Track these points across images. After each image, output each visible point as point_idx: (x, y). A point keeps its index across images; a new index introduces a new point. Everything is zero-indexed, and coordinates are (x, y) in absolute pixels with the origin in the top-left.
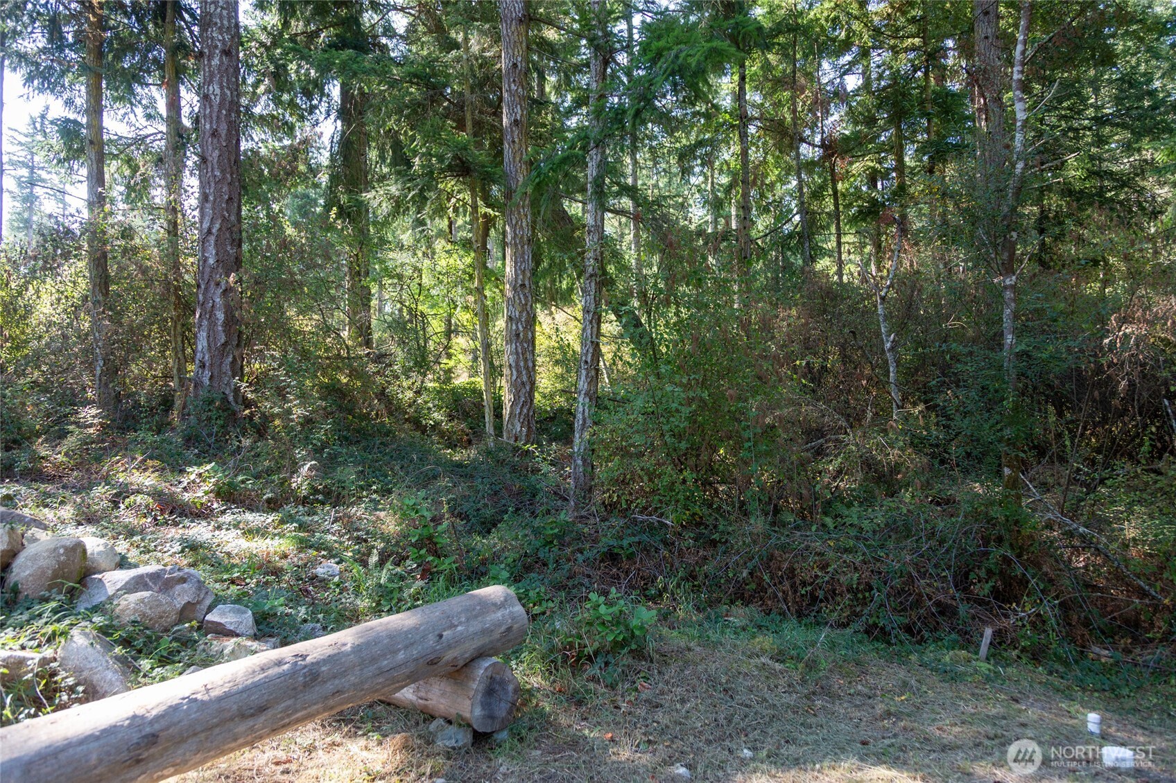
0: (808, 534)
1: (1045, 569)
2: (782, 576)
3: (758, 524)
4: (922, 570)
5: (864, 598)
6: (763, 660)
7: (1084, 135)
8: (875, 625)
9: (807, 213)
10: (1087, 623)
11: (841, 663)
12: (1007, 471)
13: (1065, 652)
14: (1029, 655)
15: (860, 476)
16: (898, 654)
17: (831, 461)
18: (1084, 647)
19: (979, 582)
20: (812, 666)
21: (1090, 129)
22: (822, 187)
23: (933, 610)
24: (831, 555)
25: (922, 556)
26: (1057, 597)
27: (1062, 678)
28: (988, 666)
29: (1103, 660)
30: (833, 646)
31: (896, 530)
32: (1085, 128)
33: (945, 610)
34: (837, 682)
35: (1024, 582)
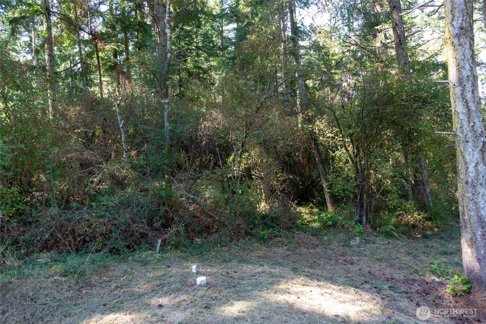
0: (83, 211)
1: (180, 213)
2: (68, 234)
3: (54, 210)
4: (134, 220)
5: (109, 237)
6: (55, 278)
7: (193, 52)
8: (114, 248)
9: (84, 64)
10: (193, 231)
11: (96, 269)
12: (166, 176)
13: (187, 243)
14: (175, 247)
15: (109, 182)
16: (124, 258)
17: (96, 177)
18: (193, 239)
19: (156, 221)
20: (82, 274)
21: (195, 50)
22: (92, 53)
23: (139, 236)
24: (92, 220)
25: (134, 214)
26: (184, 223)
27: (185, 253)
28: (160, 255)
29: (199, 243)
30: (93, 262)
31: (124, 204)
32: (193, 49)
33: (143, 236)
34: (94, 279)
35: (173, 219)
